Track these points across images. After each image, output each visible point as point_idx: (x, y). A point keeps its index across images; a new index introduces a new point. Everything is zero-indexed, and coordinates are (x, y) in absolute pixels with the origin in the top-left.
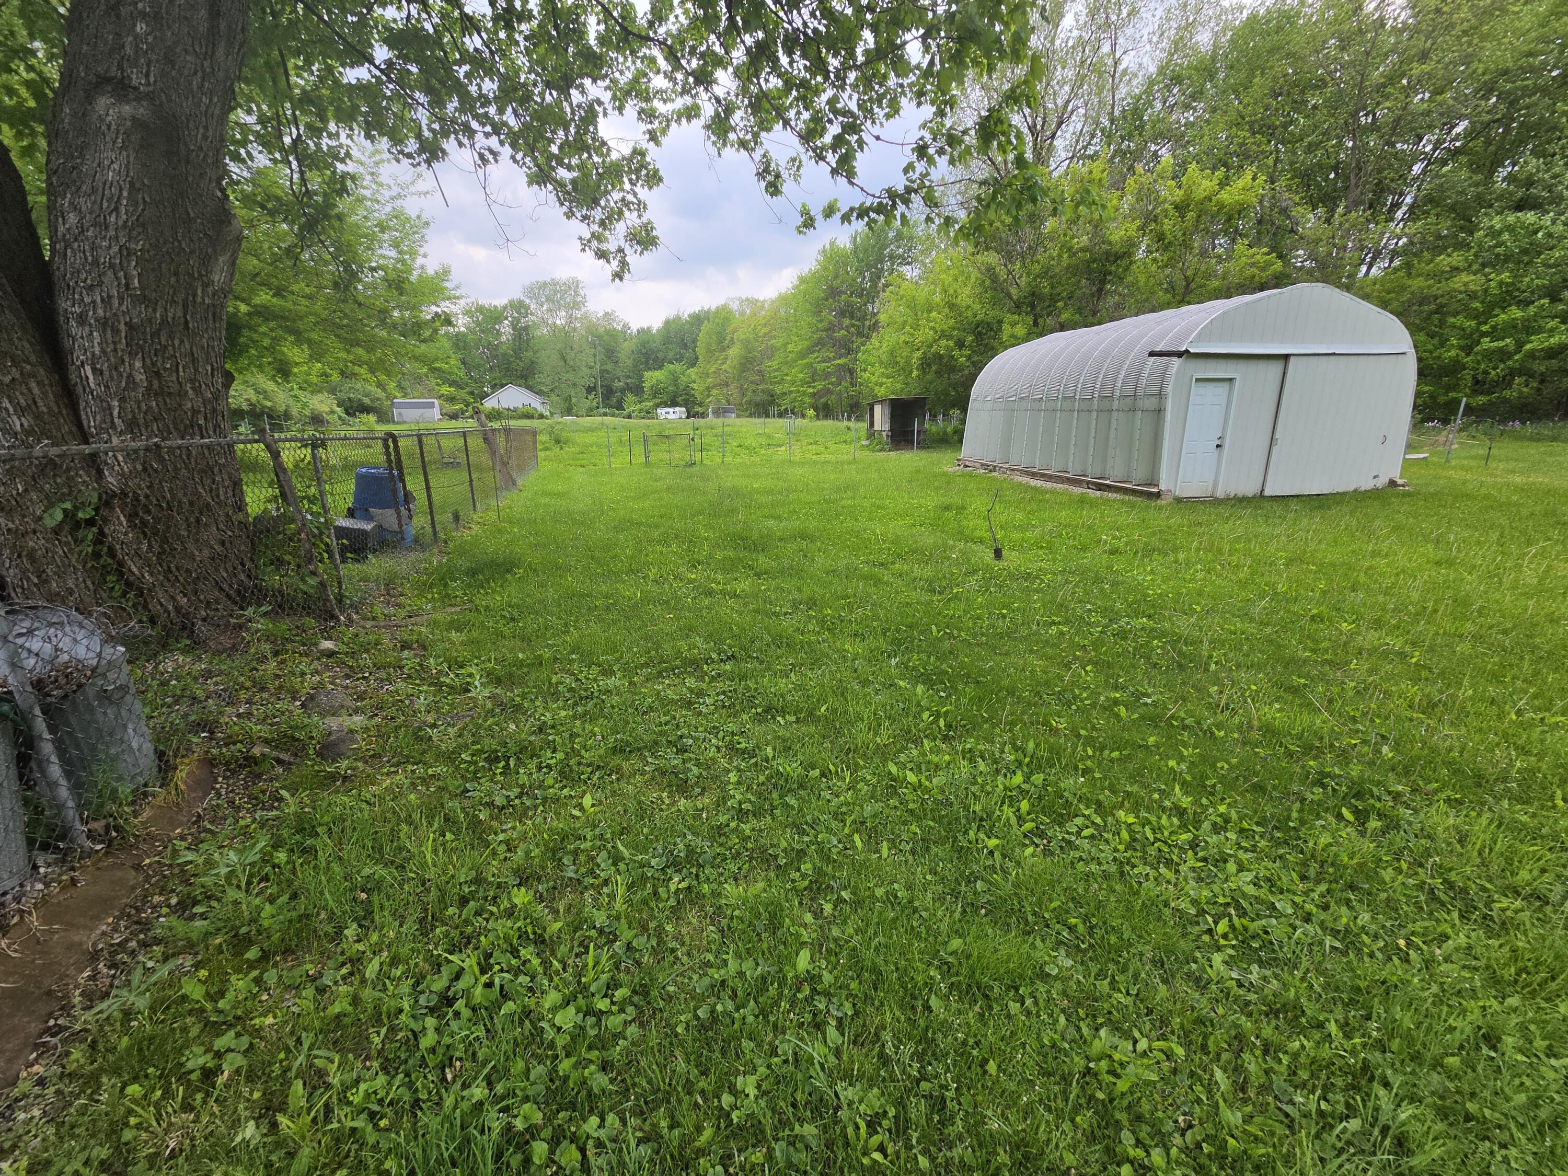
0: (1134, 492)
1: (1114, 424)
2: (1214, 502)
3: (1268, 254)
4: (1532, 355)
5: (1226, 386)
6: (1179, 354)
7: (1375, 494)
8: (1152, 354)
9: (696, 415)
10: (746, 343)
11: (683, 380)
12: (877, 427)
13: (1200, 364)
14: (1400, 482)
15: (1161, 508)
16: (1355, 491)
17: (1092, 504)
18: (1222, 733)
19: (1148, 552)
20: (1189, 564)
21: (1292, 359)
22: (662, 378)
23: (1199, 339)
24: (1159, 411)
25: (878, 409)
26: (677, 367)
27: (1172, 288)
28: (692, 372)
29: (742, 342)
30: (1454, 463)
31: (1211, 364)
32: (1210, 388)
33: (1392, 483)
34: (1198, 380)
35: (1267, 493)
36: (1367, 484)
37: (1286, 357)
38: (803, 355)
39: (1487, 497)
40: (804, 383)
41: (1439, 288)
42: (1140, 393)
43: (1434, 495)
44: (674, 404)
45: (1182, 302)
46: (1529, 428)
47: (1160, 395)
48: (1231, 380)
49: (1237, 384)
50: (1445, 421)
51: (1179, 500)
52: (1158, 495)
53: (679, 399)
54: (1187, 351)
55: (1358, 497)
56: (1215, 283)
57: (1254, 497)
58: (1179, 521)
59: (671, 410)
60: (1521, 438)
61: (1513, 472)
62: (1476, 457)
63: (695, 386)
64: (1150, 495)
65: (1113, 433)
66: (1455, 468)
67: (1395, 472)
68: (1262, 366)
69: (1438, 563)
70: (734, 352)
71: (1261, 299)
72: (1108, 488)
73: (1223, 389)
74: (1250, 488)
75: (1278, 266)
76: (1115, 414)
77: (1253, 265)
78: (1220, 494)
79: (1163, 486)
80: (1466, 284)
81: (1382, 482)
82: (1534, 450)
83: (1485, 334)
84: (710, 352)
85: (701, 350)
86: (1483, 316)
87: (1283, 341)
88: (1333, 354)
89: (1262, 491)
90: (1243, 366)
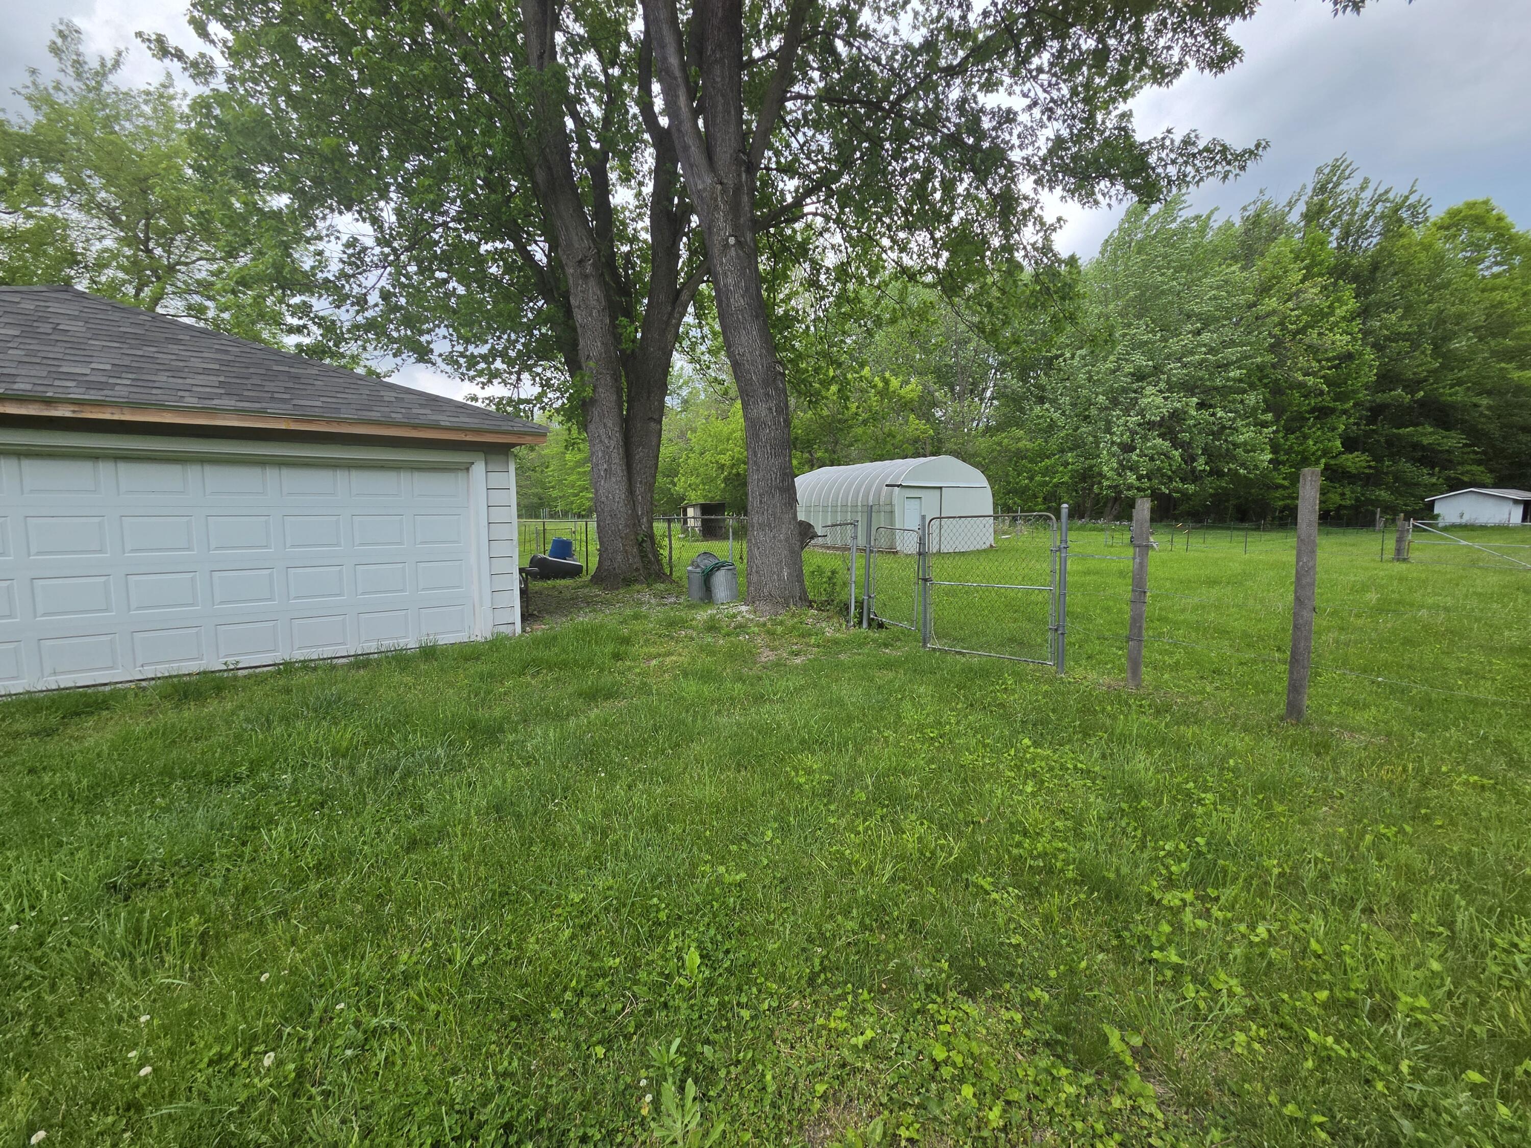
5: (918, 500)
6: (898, 486)
8: (886, 485)
12: (690, 524)
13: (907, 490)
14: (994, 546)
23: (905, 479)
25: (690, 510)
31: (912, 490)
32: (912, 501)
33: (991, 546)
34: (907, 498)
37: (941, 488)
42: (882, 503)
47: (891, 505)
54: (901, 485)
64: (893, 553)
68: (932, 491)
71: (928, 462)
87: (939, 481)
88: (959, 487)
89: (940, 550)
90: (924, 492)
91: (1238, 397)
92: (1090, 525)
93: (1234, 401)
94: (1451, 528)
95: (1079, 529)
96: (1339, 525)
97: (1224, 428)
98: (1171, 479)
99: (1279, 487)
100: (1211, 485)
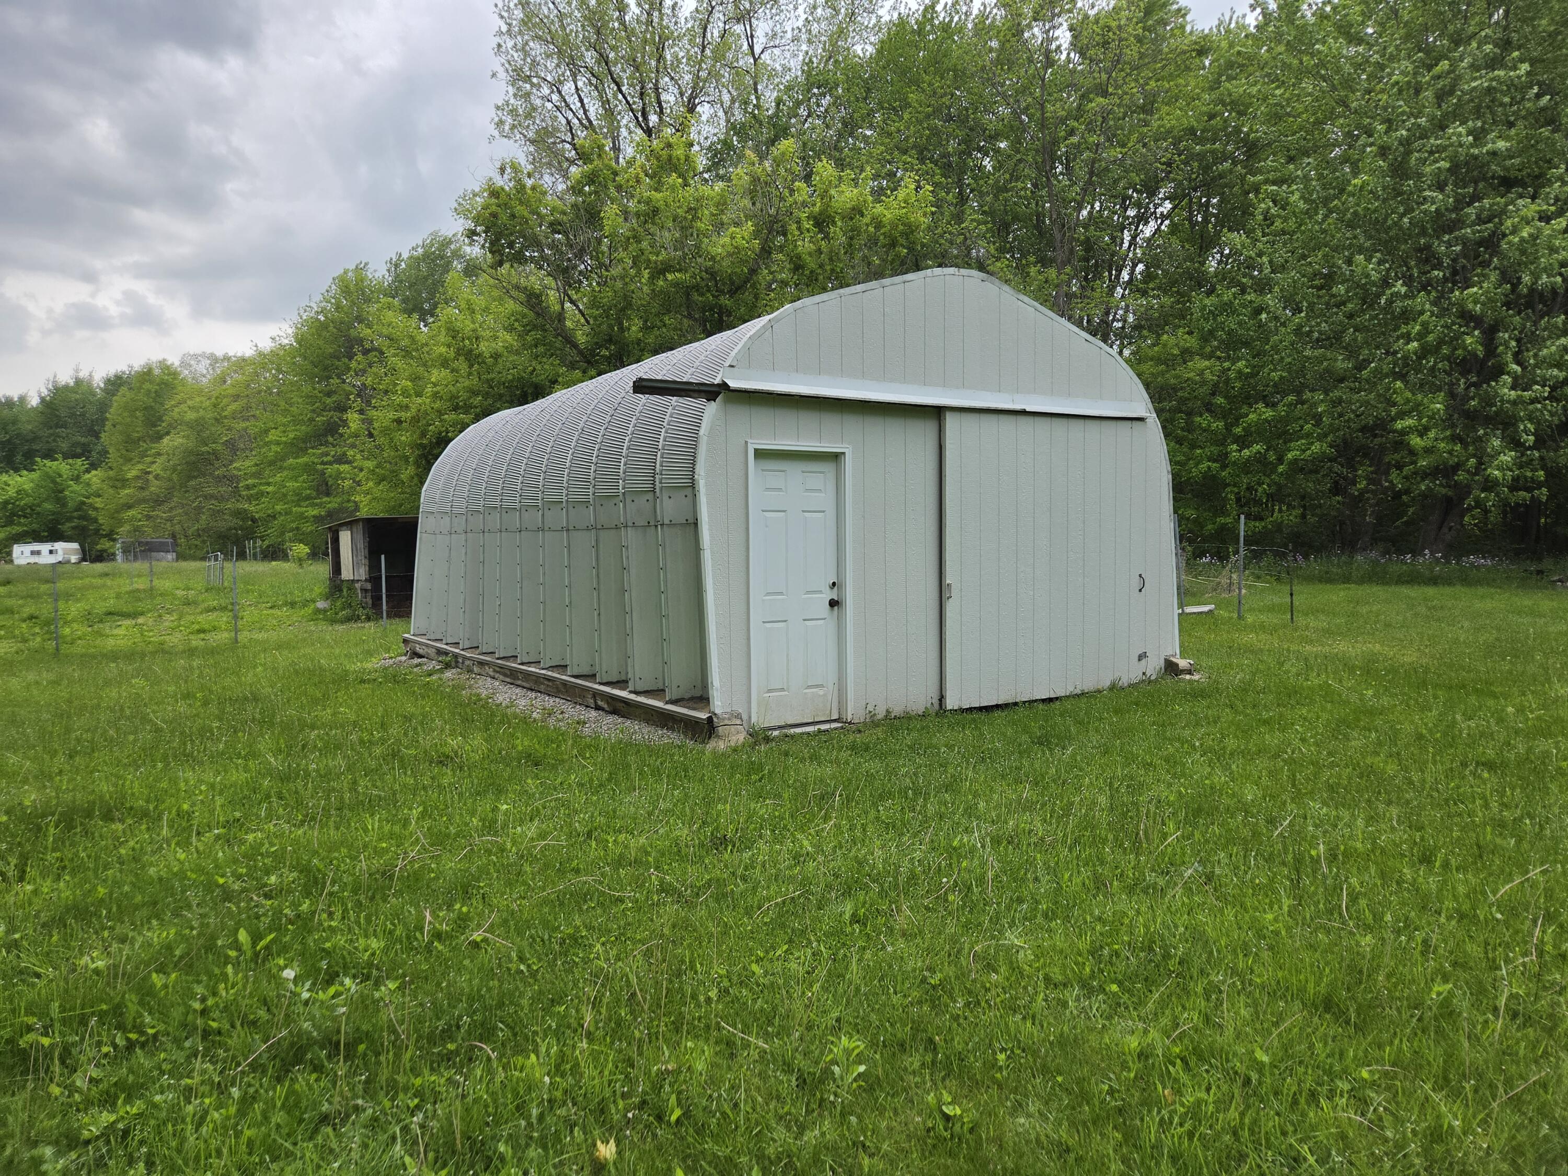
0: (667, 719)
2: (840, 731)
4: (1297, 467)
5: (828, 468)
6: (711, 393)
7: (1146, 695)
8: (649, 388)
9: (100, 558)
10: (198, 426)
11: (74, 491)
12: (347, 573)
13: (762, 416)
14: (1183, 663)
16: (1113, 687)
21: (951, 422)
22: (28, 486)
23: (746, 358)
24: (696, 526)
25: (345, 537)
26: (61, 467)
28: (95, 477)
29: (190, 425)
30: (1250, 619)
31: (787, 418)
32: (795, 472)
33: (1171, 668)
34: (760, 454)
35: (951, 703)
36: (1130, 673)
37: (937, 413)
38: (298, 447)
40: (300, 498)
42: (657, 484)
44: (54, 535)
46: (1315, 565)
48: (836, 457)
49: (848, 457)
50: (1222, 557)
51: (759, 736)
52: (710, 725)
53: (66, 527)
54: (724, 386)
55: (1118, 701)
57: (926, 713)
59: (45, 548)
62: (1271, 609)
63: (98, 502)
64: (692, 726)
66: (1253, 628)
67: (1168, 645)
68: (894, 428)
70: (173, 442)
73: (823, 475)
74: (916, 692)
78: (854, 712)
79: (719, 704)
81: (1153, 666)
84: (130, 443)
85: (109, 438)
87: (925, 382)
88: (1024, 413)
89: (942, 698)
90: (852, 424)
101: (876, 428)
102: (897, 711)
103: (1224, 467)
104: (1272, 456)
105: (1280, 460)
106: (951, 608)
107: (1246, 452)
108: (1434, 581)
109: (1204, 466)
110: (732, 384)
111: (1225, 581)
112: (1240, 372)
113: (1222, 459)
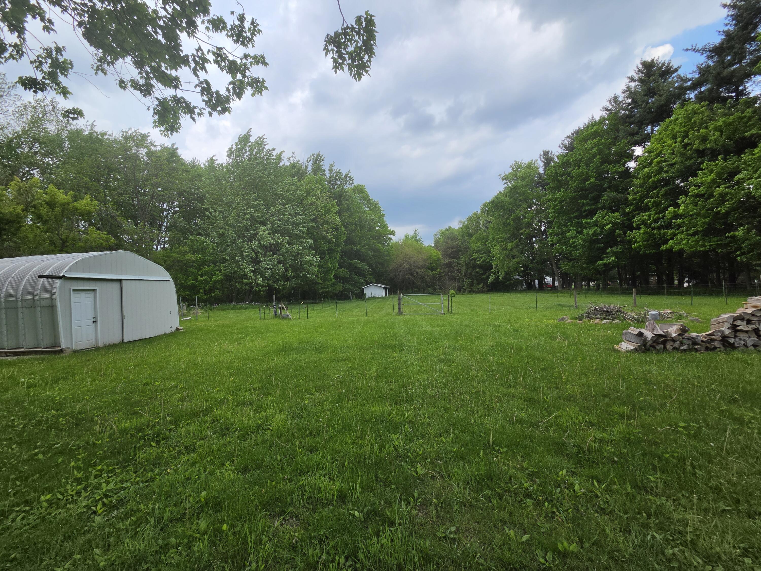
0: (42, 352)
1: (20, 316)
2: (97, 349)
3: (107, 234)
5: (92, 293)
6: (60, 278)
7: (172, 334)
8: (40, 277)
13: (74, 282)
14: (180, 328)
15: (63, 358)
16: (165, 334)
17: (10, 364)
18: (100, 442)
19: (56, 381)
20: (82, 380)
21: (123, 281)
23: (70, 270)
24: (53, 307)
27: (53, 243)
30: (199, 319)
31: (81, 283)
32: (83, 294)
33: (178, 329)
34: (74, 290)
35: (126, 340)
36: (168, 331)
37: (120, 280)
39: (207, 329)
41: (182, 258)
42: (37, 297)
43: (191, 331)
45: (61, 251)
46: (220, 306)
47: (52, 298)
48: (94, 290)
49: (98, 292)
51: (75, 352)
52: (62, 351)
54: (64, 276)
55: (165, 336)
56: (80, 244)
57: (119, 343)
58: (76, 361)
60: (219, 310)
61: (216, 321)
64: (55, 352)
65: (21, 322)
66: (199, 321)
67: (177, 325)
68: (109, 285)
69: (191, 354)
71: (101, 255)
72: (24, 353)
73: (90, 296)
74: (116, 339)
75: (113, 240)
76: (20, 310)
77: (100, 238)
78: (100, 344)
79: (63, 346)
80: (191, 257)
81: (174, 329)
82: (222, 313)
83: (199, 275)
86: (199, 268)
87: (117, 274)
88: (141, 280)
89: (123, 340)
90: (99, 284)
91: (304, 240)
92: (239, 306)
93: (302, 243)
94: (370, 298)
95: (233, 309)
96: (342, 300)
97: (298, 254)
98: (278, 280)
99: (319, 283)
100: (294, 283)
101: (104, 284)
102: (111, 343)
103: (197, 282)
104: (209, 279)
105: (211, 280)
106: (125, 321)
107: (202, 278)
108: (246, 308)
109: (192, 282)
110: (67, 276)
111: (195, 312)
112: (200, 258)
113: (196, 280)
